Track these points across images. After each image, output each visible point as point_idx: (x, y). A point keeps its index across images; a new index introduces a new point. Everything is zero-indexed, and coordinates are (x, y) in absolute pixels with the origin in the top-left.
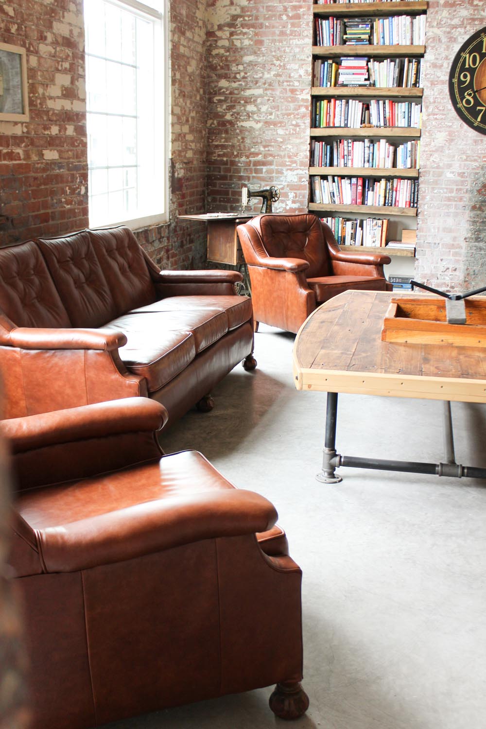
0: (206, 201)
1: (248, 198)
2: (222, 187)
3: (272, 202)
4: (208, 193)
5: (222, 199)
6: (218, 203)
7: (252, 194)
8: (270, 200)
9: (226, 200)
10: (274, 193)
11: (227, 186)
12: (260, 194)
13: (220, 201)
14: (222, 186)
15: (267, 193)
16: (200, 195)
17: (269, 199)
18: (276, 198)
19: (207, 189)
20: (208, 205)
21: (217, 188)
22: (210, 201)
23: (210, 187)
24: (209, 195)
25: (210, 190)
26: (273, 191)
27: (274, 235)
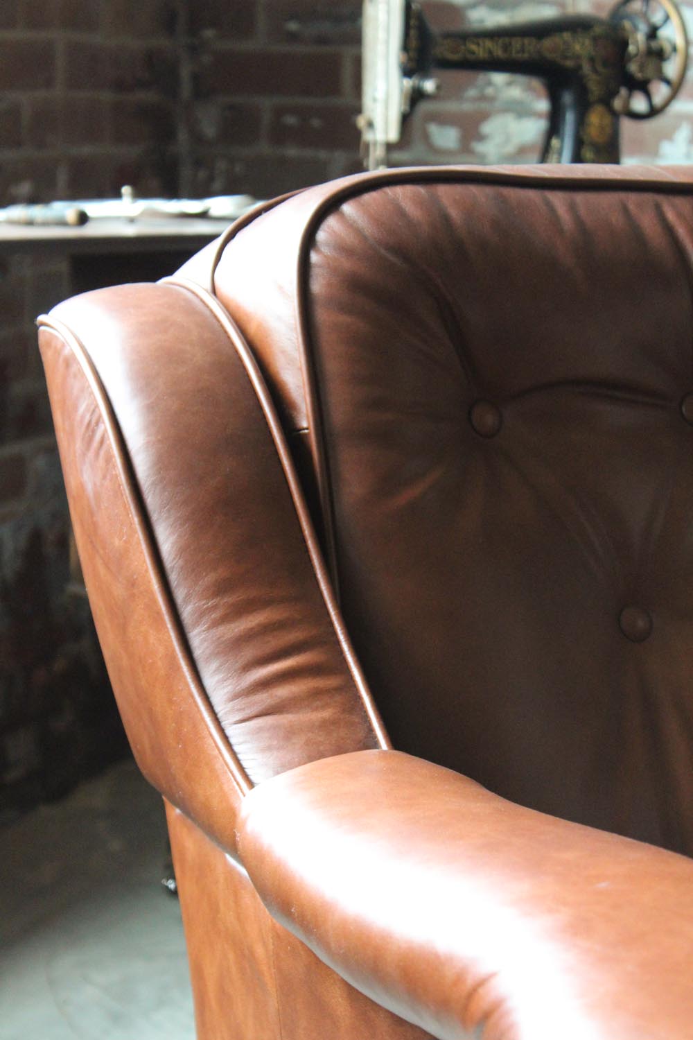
0: (183, 136)
1: (407, 72)
2: (293, 37)
3: (627, 125)
4: (196, 78)
5: (291, 120)
6: (264, 148)
7: (442, 50)
8: (606, 101)
9: (316, 123)
10: (638, 41)
11: (326, 27)
12: (529, 48)
13: (280, 135)
14: (293, 26)
15: (581, 46)
16: (120, 86)
17: (595, 89)
18: (660, 92)
19: (194, 50)
20: (198, 163)
21: (258, 43)
22: (209, 130)
23: (209, 33)
24: (202, 92)
25: (206, 59)
26: (627, 24)
27: (488, 419)
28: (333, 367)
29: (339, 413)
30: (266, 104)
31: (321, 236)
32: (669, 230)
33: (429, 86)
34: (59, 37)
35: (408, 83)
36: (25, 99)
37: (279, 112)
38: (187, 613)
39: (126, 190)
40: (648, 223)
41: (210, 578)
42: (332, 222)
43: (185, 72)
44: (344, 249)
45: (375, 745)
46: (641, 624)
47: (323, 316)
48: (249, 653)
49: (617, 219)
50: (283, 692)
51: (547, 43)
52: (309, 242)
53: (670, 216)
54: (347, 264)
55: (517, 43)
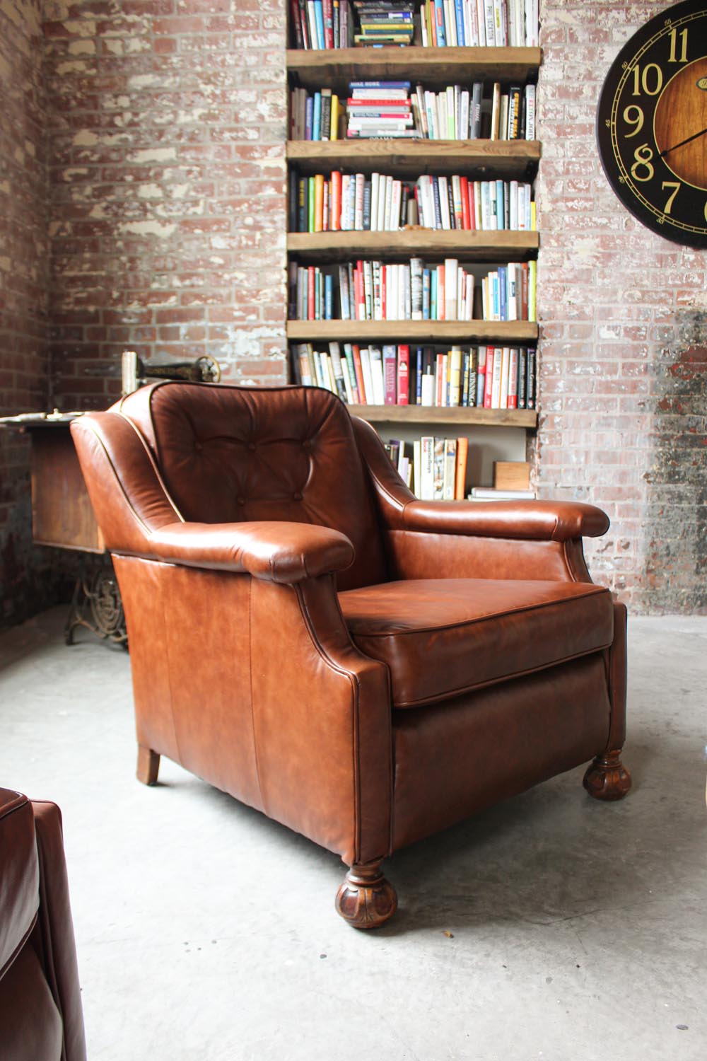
1: (138, 377)
2: (87, 374)
4: (54, 388)
7: (147, 371)
9: (95, 401)
10: (205, 371)
11: (98, 371)
12: (173, 372)
14: (87, 370)
15: (188, 371)
16: (32, 389)
19: (53, 378)
21: (76, 376)
23: (59, 373)
25: (58, 382)
26: (201, 366)
27: (200, 447)
28: (160, 430)
29: (163, 443)
30: (78, 395)
31: (154, 396)
32: (243, 399)
33: (144, 381)
34: (14, 372)
35: (138, 381)
36: (5, 391)
37: (83, 399)
38: (128, 492)
39: (55, 410)
40: (237, 397)
41: (133, 483)
42: (156, 393)
43: (51, 385)
44: (161, 399)
45: (180, 521)
46: (242, 502)
47: (156, 417)
48: (146, 501)
49: (229, 395)
50: (156, 511)
51: (179, 370)
52: (151, 398)
53: (243, 395)
54: (162, 403)
55: (169, 370)
